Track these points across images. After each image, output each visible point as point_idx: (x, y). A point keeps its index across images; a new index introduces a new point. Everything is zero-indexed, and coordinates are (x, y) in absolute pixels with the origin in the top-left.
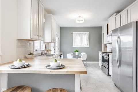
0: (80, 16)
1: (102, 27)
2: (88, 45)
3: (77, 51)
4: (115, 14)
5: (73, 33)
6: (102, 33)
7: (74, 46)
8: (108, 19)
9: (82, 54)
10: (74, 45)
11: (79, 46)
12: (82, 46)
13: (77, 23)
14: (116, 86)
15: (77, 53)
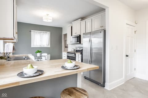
0: (48, 15)
1: (62, 28)
2: (48, 45)
3: (39, 52)
4: (80, 19)
5: (32, 31)
6: (63, 34)
7: (32, 46)
8: (72, 23)
9: (43, 54)
10: (34, 45)
11: (39, 46)
12: (42, 46)
13: (44, 21)
14: (86, 78)
15: (38, 54)
